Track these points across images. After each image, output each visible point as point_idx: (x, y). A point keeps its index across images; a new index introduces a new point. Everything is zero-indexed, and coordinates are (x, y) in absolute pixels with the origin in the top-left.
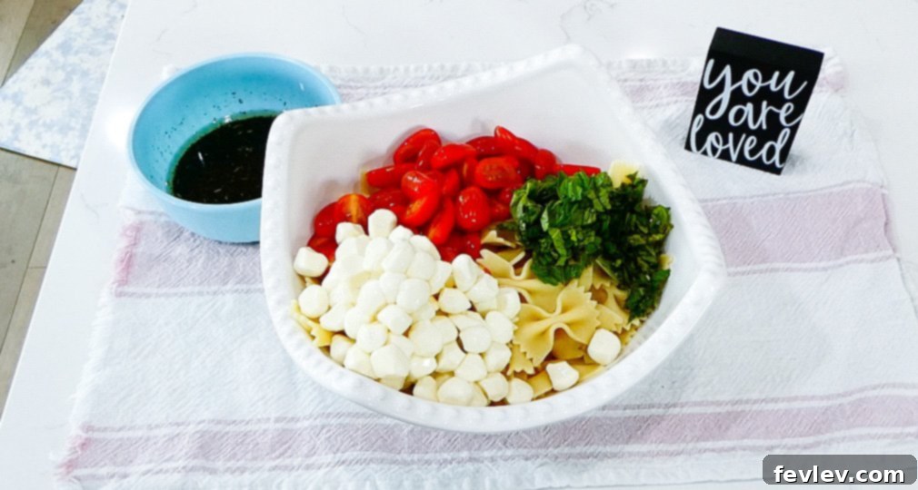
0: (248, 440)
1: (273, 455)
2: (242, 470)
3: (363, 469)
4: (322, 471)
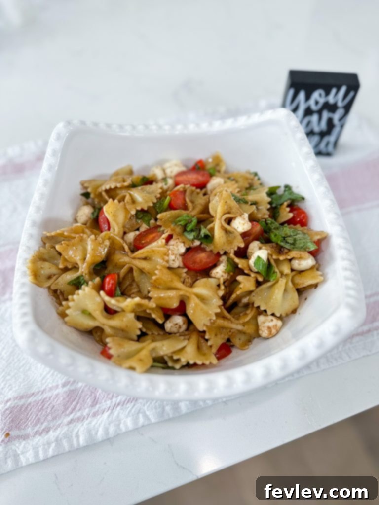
0: (46, 405)
1: (68, 412)
2: (47, 430)
3: (134, 405)
4: (106, 415)
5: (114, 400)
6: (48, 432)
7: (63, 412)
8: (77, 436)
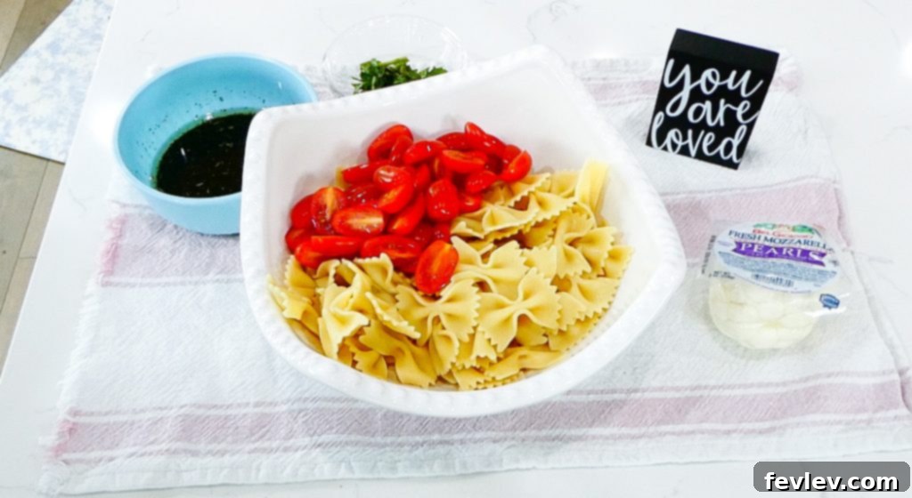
0: (229, 424)
1: (253, 438)
2: (223, 453)
3: (338, 452)
4: (299, 453)
5: (315, 438)
6: (223, 455)
7: (247, 437)
8: (258, 470)
